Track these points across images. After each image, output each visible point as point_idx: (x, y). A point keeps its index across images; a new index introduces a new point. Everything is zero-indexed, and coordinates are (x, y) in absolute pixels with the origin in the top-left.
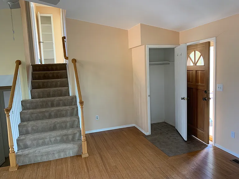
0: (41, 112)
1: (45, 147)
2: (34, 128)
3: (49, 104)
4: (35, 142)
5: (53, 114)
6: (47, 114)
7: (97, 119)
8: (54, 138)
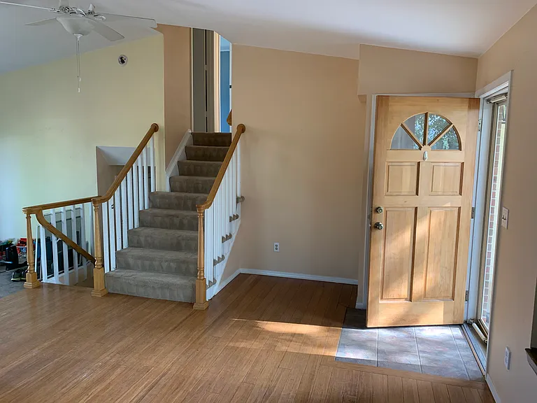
0: (168, 216)
1: (151, 274)
2: (149, 239)
3: (189, 203)
4: (139, 262)
5: (185, 222)
6: (176, 221)
7: (276, 249)
8: (166, 264)
